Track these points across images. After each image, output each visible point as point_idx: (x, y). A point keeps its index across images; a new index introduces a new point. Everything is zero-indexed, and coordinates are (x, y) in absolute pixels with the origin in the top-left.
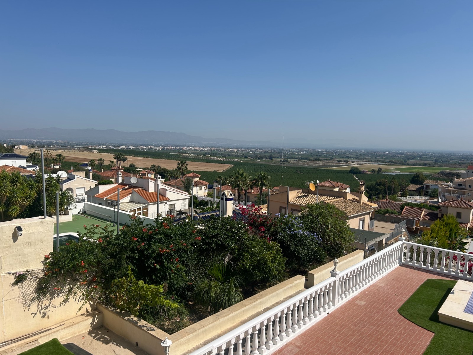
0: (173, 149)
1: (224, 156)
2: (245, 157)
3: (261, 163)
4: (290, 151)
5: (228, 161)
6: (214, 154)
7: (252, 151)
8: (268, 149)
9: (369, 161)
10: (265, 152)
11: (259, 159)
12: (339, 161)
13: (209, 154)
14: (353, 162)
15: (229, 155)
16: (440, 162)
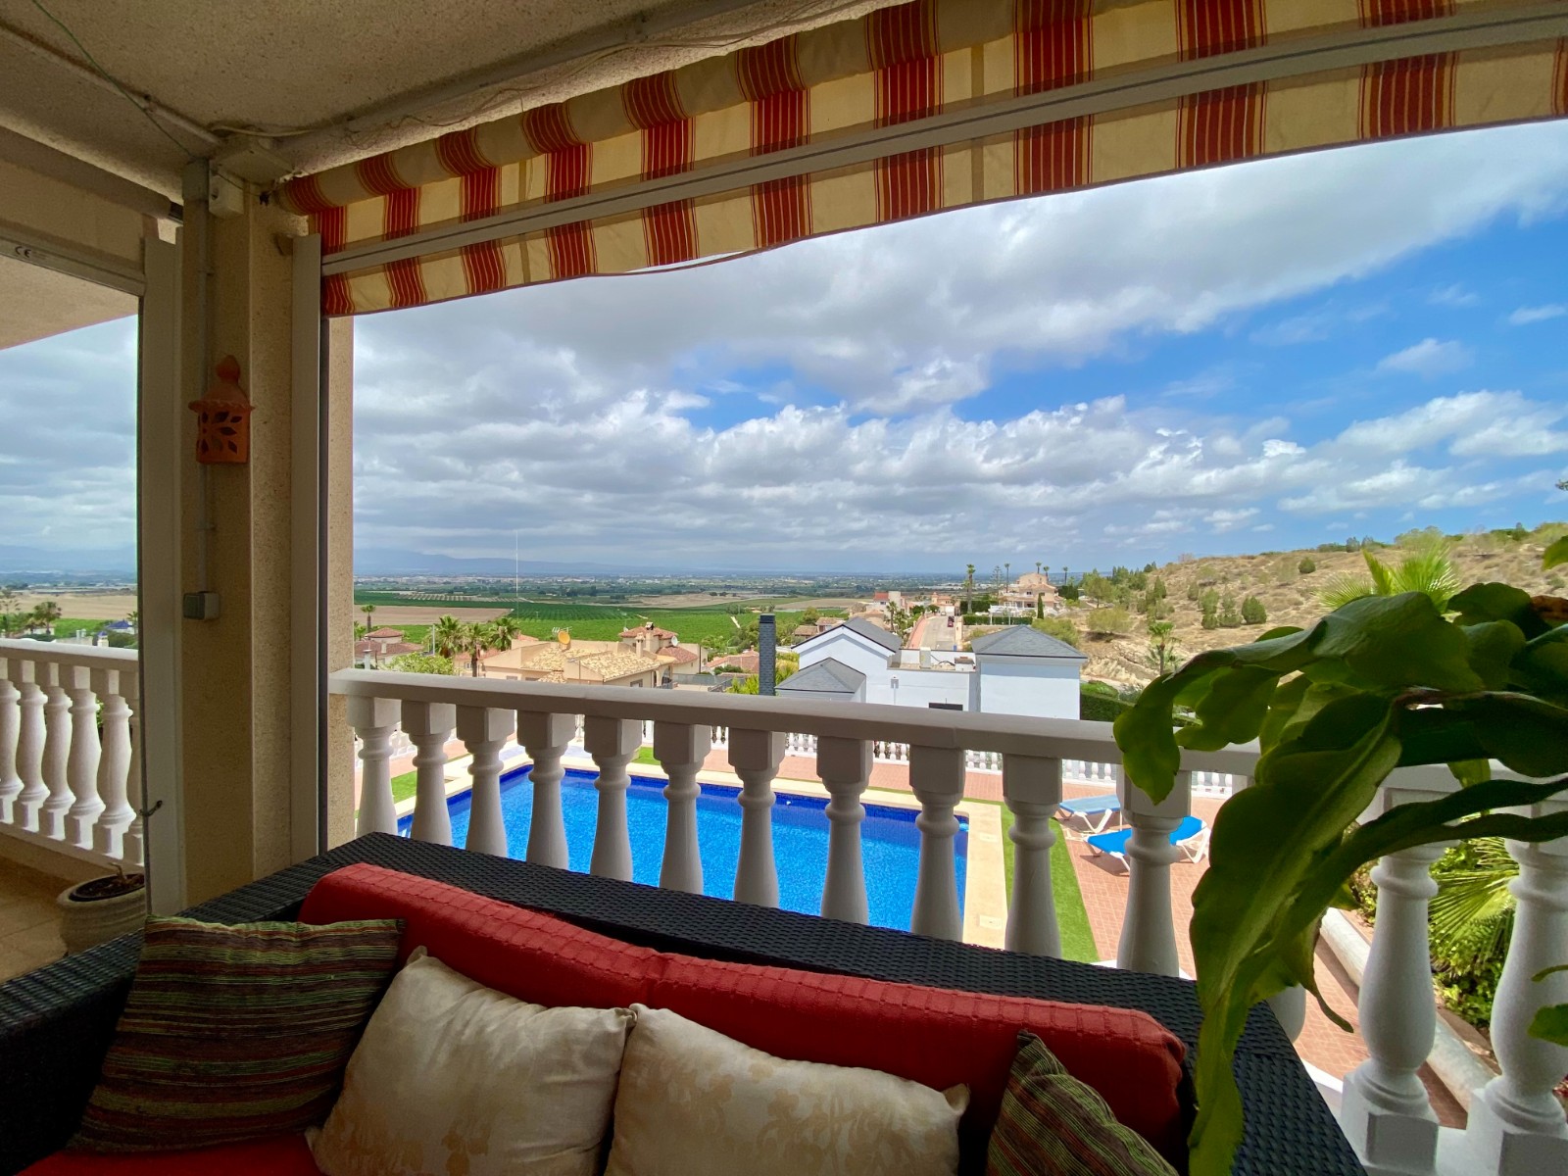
0: (380, 582)
1: (496, 593)
2: (542, 593)
3: (571, 603)
4: (630, 579)
5: (502, 603)
6: (475, 590)
7: (557, 582)
8: (589, 576)
9: (761, 593)
10: (582, 583)
11: (569, 595)
12: (714, 594)
13: (459, 589)
14: (734, 595)
15: (507, 591)
16: (863, 590)
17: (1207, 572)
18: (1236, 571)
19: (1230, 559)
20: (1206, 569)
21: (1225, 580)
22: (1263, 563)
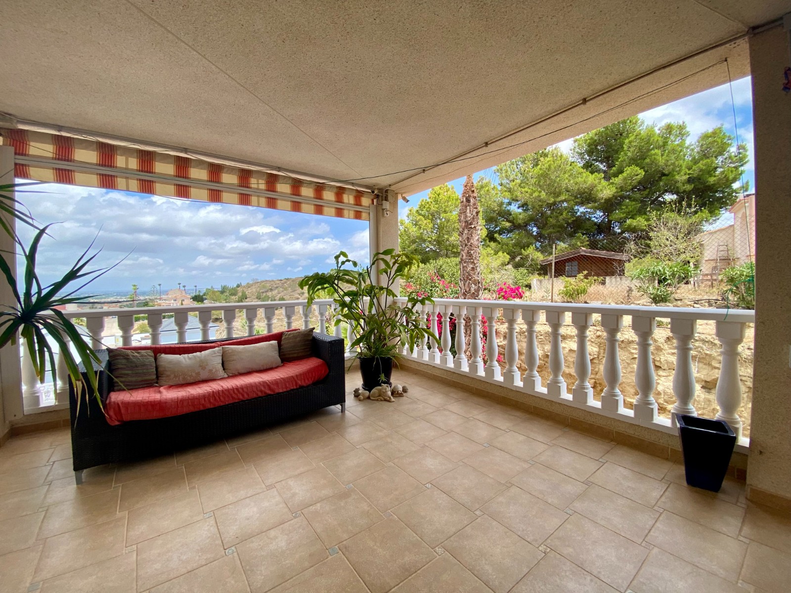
17: (264, 287)
18: (275, 286)
19: (273, 281)
20: (263, 285)
21: (271, 290)
22: (285, 283)
